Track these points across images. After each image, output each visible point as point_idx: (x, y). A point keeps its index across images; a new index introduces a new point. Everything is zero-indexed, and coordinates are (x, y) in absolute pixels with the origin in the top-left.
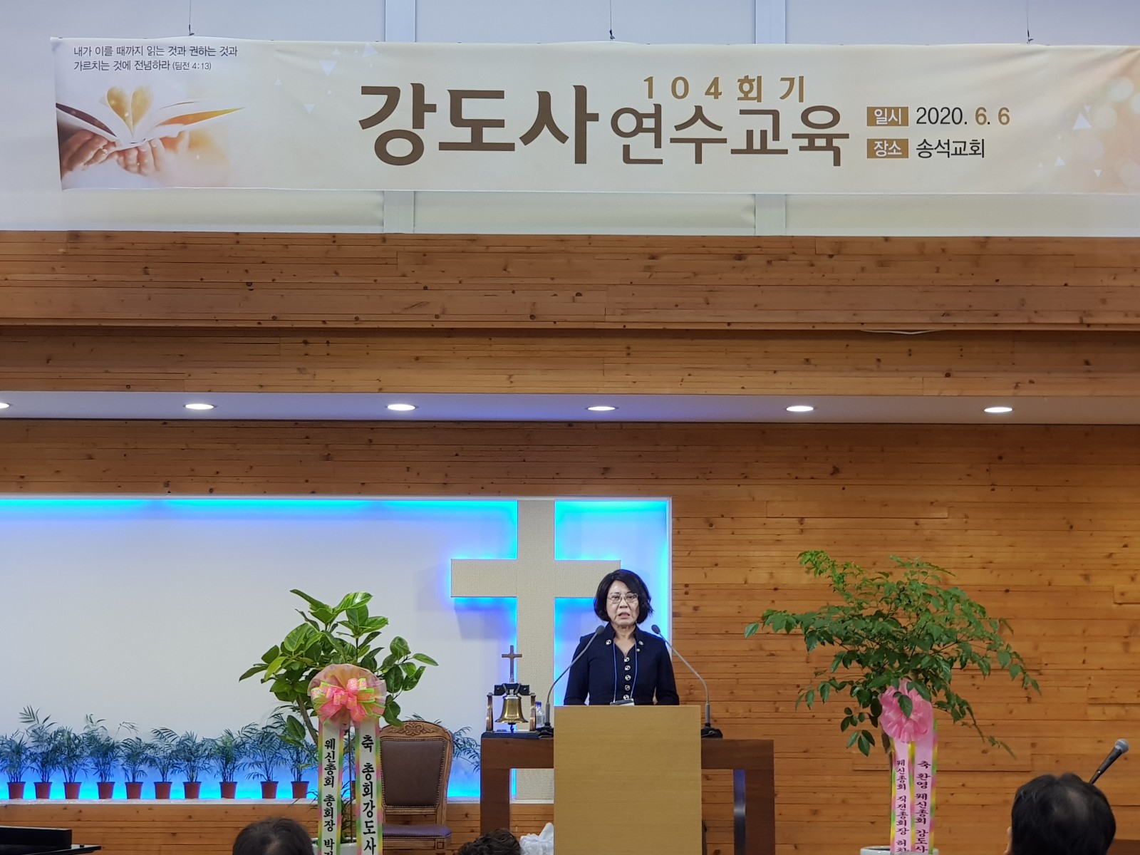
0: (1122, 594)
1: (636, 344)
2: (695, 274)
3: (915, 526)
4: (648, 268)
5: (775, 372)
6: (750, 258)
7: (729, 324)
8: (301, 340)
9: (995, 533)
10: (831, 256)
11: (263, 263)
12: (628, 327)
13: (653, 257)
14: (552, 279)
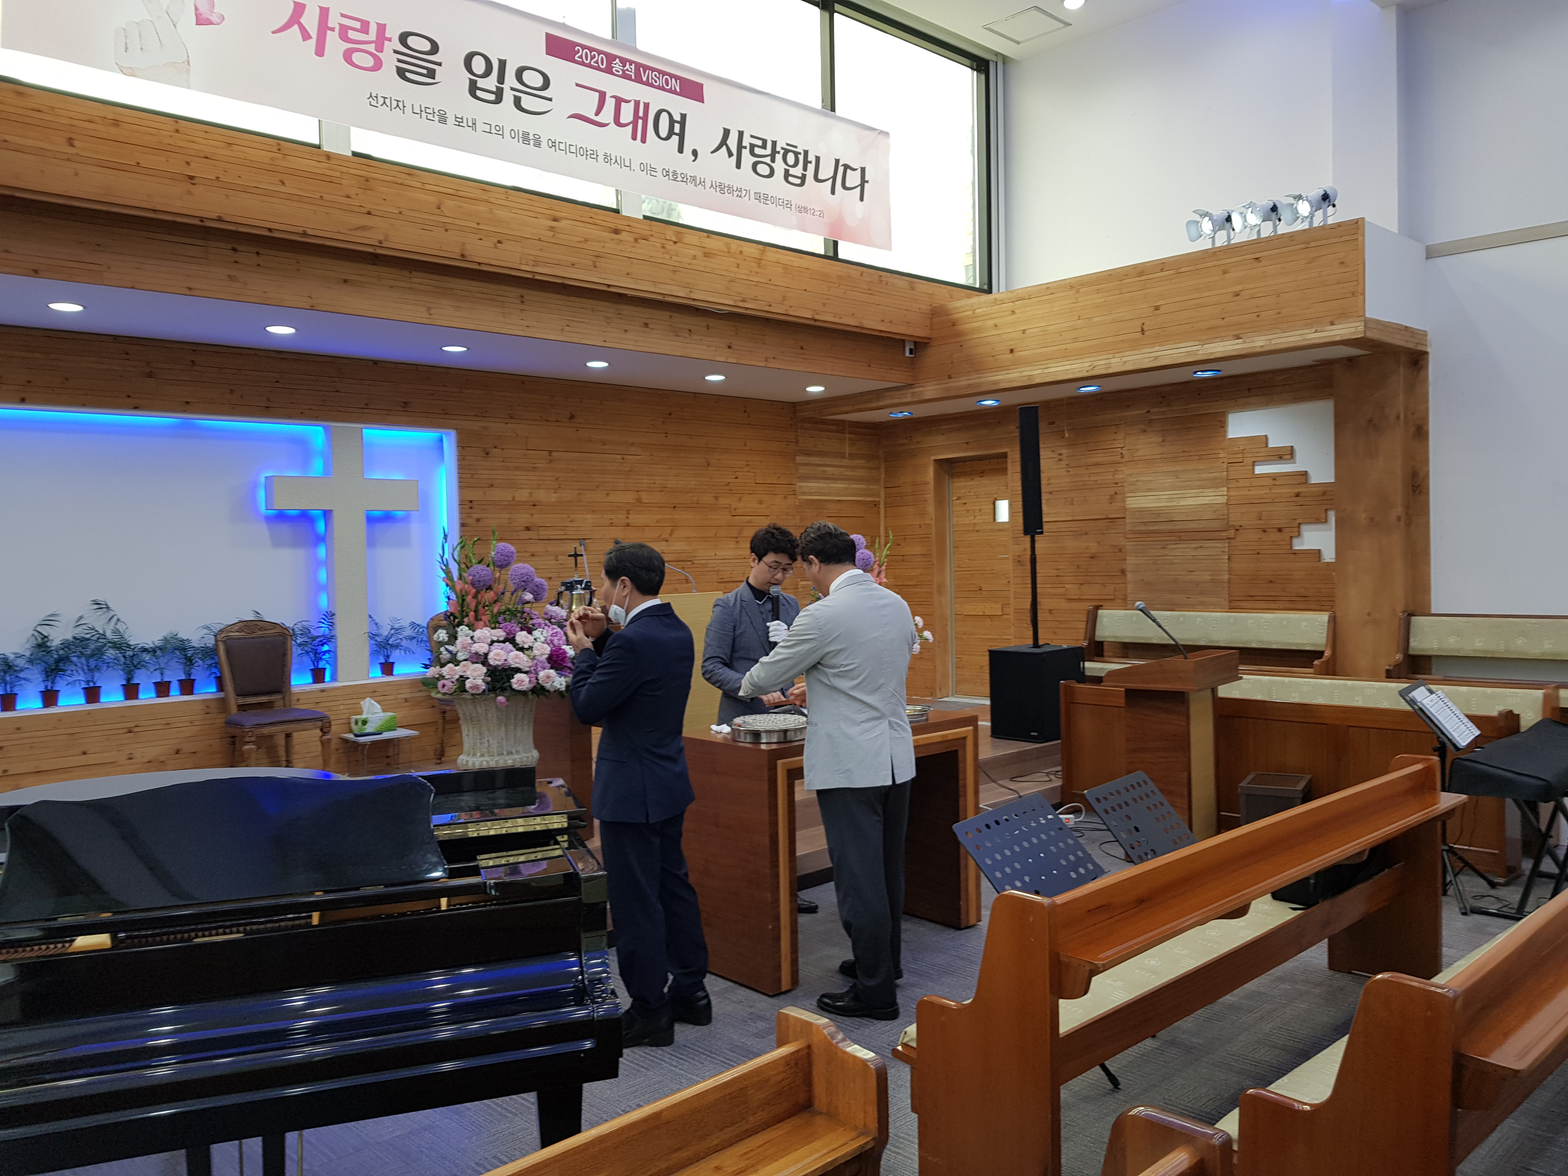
0: (735, 509)
1: (531, 295)
2: (586, 240)
3: (622, 461)
4: (552, 229)
5: (626, 331)
6: (624, 234)
7: (609, 286)
8: (229, 246)
9: (668, 467)
10: (675, 243)
11: (206, 158)
12: (538, 277)
13: (555, 220)
14: (478, 224)
